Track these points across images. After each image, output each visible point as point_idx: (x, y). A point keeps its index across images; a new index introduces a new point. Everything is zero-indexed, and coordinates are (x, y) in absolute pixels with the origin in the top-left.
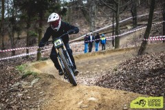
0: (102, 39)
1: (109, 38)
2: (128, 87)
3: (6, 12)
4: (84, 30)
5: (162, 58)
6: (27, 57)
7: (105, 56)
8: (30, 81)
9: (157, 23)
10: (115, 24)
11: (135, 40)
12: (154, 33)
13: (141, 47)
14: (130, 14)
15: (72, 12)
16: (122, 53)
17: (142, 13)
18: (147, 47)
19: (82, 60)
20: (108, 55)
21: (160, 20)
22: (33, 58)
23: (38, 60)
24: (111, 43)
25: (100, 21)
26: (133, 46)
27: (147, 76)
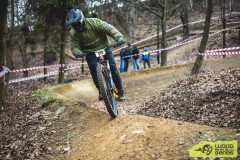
0: (144, 54)
1: (153, 52)
2: (180, 115)
5: (223, 77)
6: (45, 79)
7: (148, 76)
8: (54, 110)
9: (215, 33)
10: (161, 33)
11: (187, 55)
12: (211, 46)
13: (195, 64)
14: (180, 21)
16: (170, 72)
17: (195, 19)
18: (203, 63)
20: (152, 75)
21: (219, 28)
22: (53, 81)
23: (60, 82)
24: (155, 59)
25: (140, 29)
26: (185, 62)
27: (204, 101)
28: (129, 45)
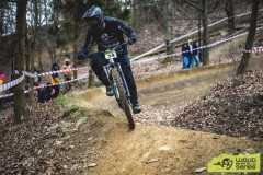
2: (223, 122)
3: (43, 17)
4: (157, 39)
6: (75, 82)
7: (188, 77)
10: (202, 29)
11: (231, 54)
12: (261, 41)
13: (241, 62)
14: (224, 13)
15: (138, 13)
16: (213, 72)
17: (243, 12)
18: (250, 61)
19: (154, 85)
20: (192, 76)
22: (84, 84)
23: (90, 86)
25: (180, 25)
26: (231, 61)
27: (251, 106)
28: (167, 43)
